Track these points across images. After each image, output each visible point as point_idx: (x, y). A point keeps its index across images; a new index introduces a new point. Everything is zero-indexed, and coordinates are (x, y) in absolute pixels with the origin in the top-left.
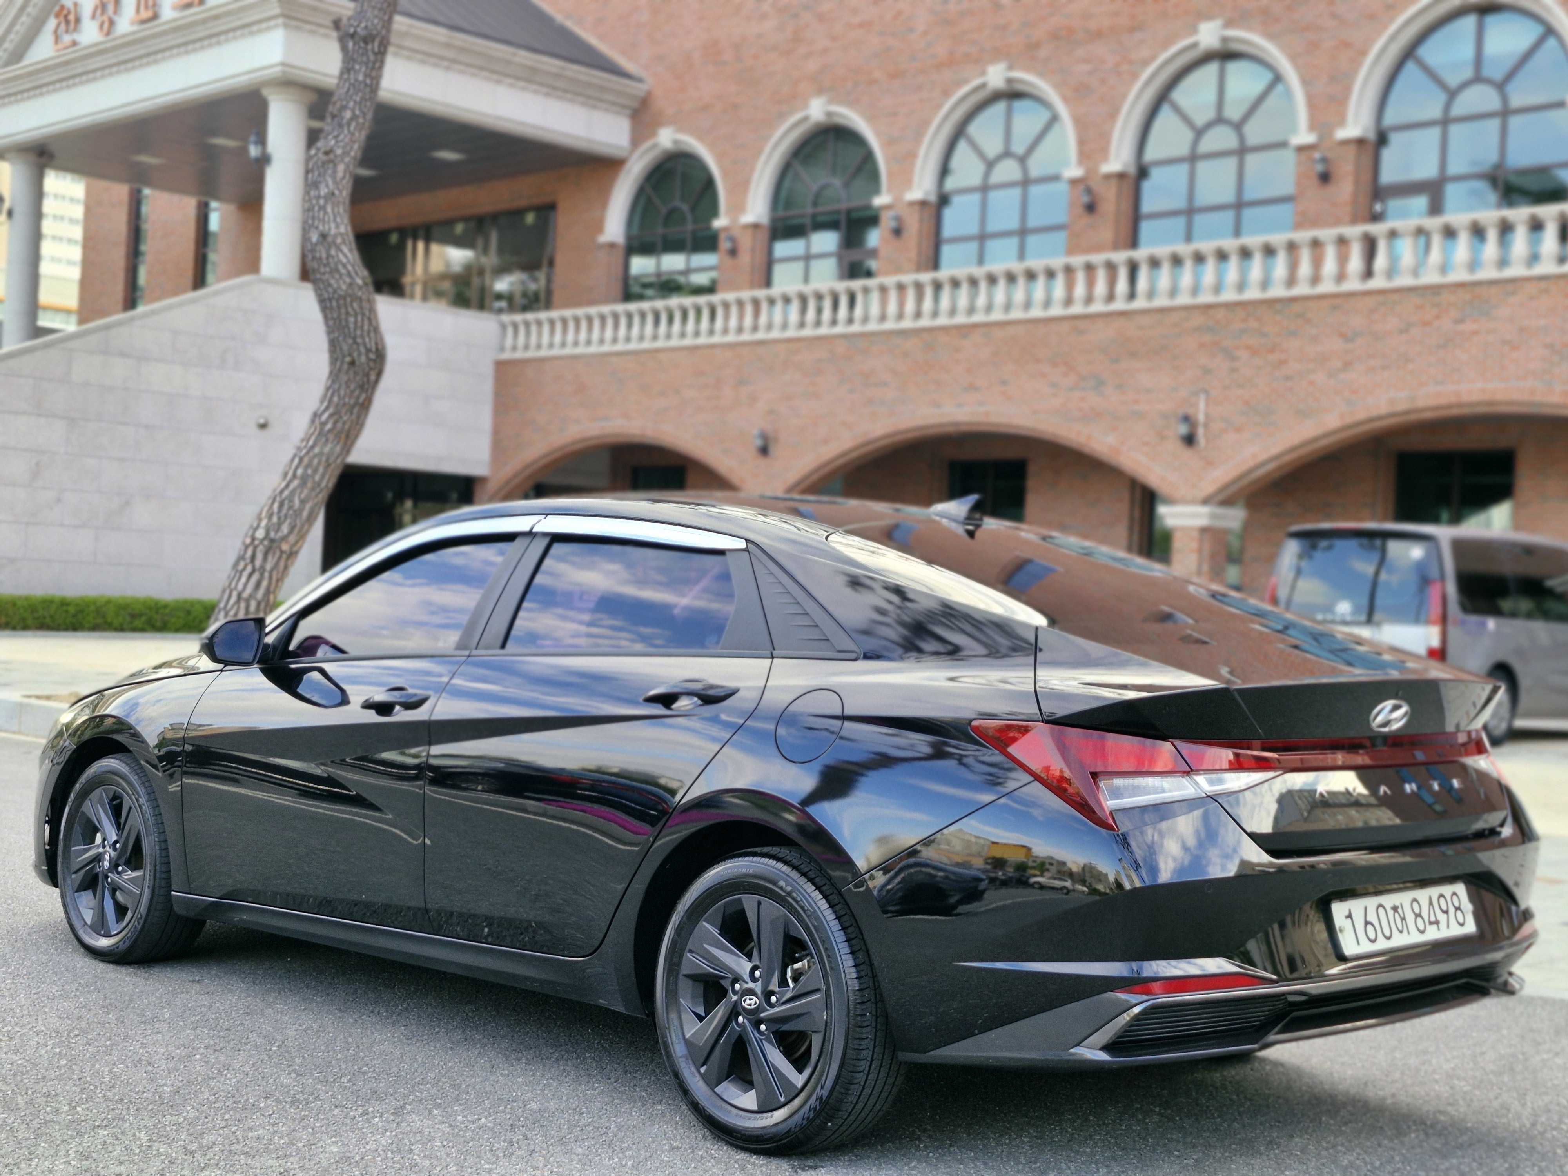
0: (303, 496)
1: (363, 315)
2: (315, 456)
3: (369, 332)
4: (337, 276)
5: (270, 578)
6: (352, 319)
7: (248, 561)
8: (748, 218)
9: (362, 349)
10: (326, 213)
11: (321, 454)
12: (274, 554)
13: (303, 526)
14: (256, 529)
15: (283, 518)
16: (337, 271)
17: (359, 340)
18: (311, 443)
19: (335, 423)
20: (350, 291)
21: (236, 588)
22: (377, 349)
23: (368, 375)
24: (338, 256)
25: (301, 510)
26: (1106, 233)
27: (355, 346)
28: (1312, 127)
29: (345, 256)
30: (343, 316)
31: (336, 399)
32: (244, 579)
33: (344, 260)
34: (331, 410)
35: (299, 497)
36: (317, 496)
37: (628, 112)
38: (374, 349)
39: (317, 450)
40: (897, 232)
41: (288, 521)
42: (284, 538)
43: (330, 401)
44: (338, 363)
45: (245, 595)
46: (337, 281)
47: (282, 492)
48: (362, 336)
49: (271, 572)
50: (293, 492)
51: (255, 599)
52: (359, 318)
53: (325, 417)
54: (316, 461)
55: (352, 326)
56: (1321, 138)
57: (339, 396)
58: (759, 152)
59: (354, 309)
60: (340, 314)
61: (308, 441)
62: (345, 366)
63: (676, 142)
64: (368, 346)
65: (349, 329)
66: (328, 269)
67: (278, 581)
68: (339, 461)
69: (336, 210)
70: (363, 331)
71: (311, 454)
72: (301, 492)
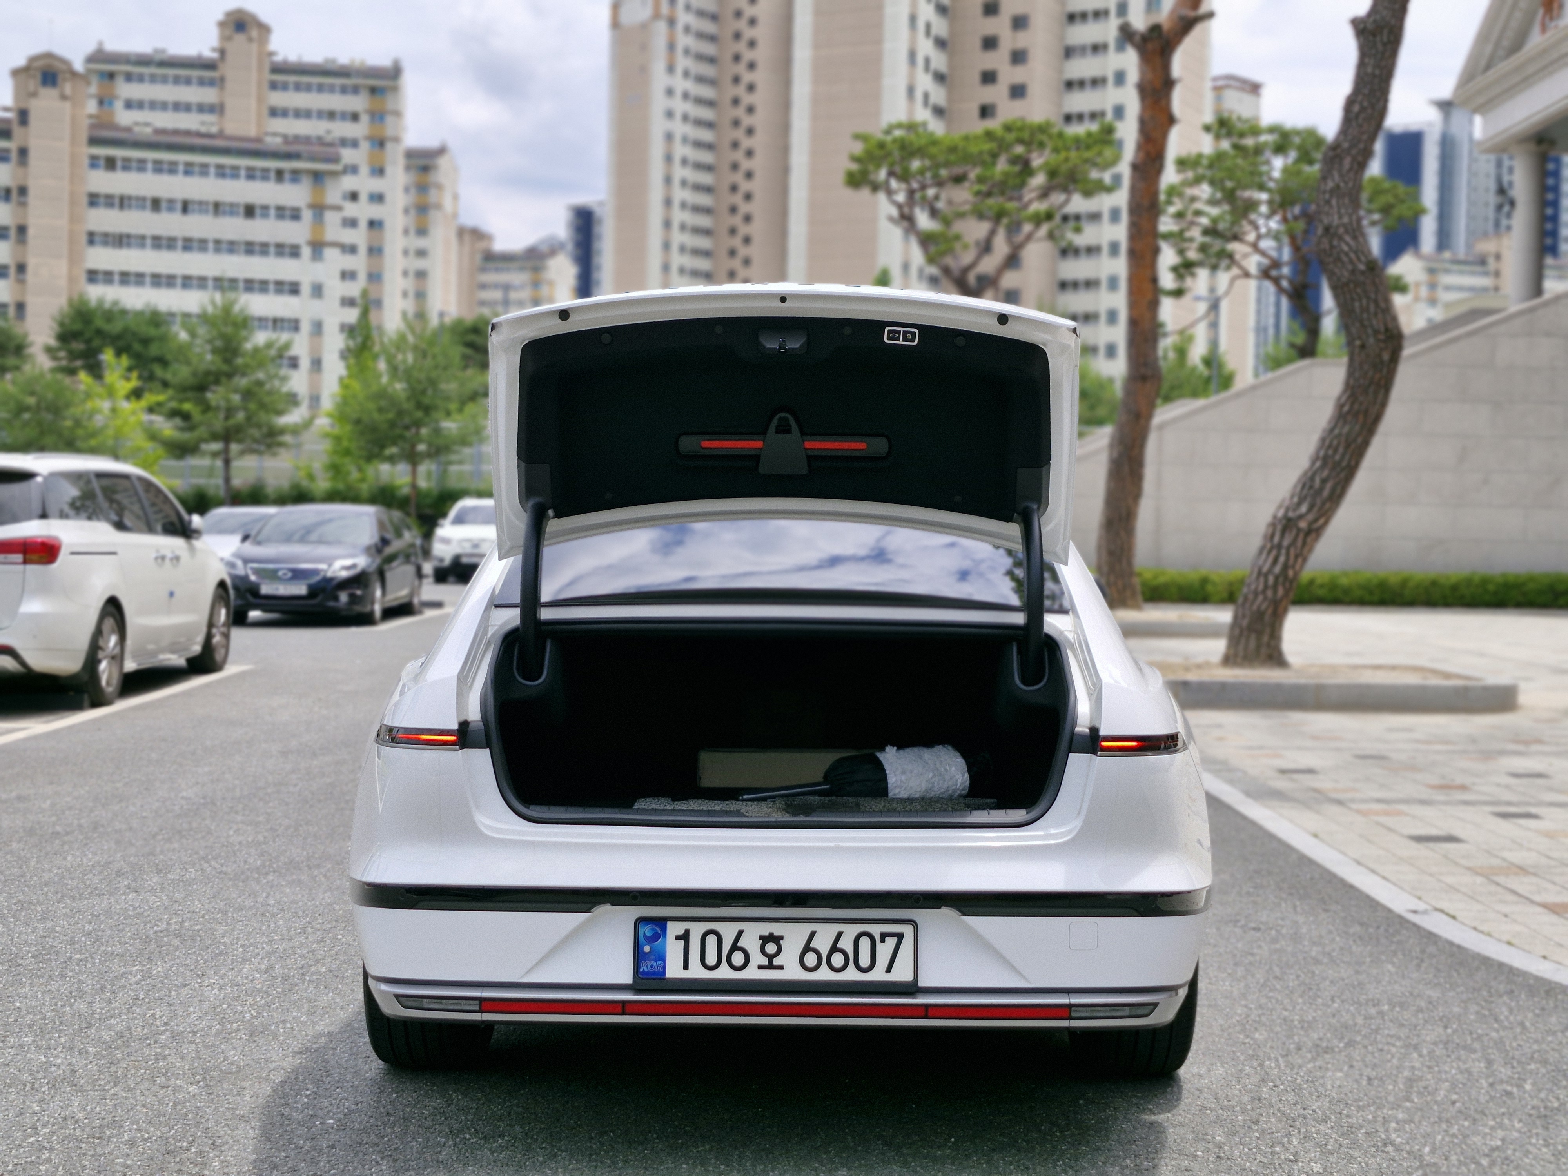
1: (1368, 298)
2: (1335, 437)
3: (1376, 314)
5: (1288, 554)
7: (1269, 538)
9: (1370, 331)
10: (1330, 205)
11: (1340, 435)
12: (1291, 532)
13: (1323, 504)
15: (1303, 498)
16: (1340, 259)
17: (1366, 323)
18: (1333, 425)
19: (1351, 404)
20: (1353, 278)
22: (1387, 330)
23: (1379, 356)
24: (1340, 246)
25: (1321, 489)
27: (1362, 329)
29: (1348, 244)
30: (1349, 302)
31: (1351, 381)
33: (1346, 248)
34: (1348, 393)
35: (1321, 477)
36: (1338, 475)
38: (1382, 329)
39: (1338, 431)
42: (1301, 517)
43: (1348, 384)
46: (1340, 269)
48: (1368, 319)
49: (1288, 549)
50: (1314, 473)
51: (1273, 574)
52: (1364, 302)
53: (1344, 400)
54: (1335, 442)
55: (1358, 310)
57: (1354, 378)
59: (1358, 294)
60: (1346, 300)
64: (1376, 327)
65: (1355, 313)
67: (1297, 556)
68: (1360, 440)
69: (1341, 202)
70: (1369, 314)
71: (1332, 436)
72: (1322, 473)
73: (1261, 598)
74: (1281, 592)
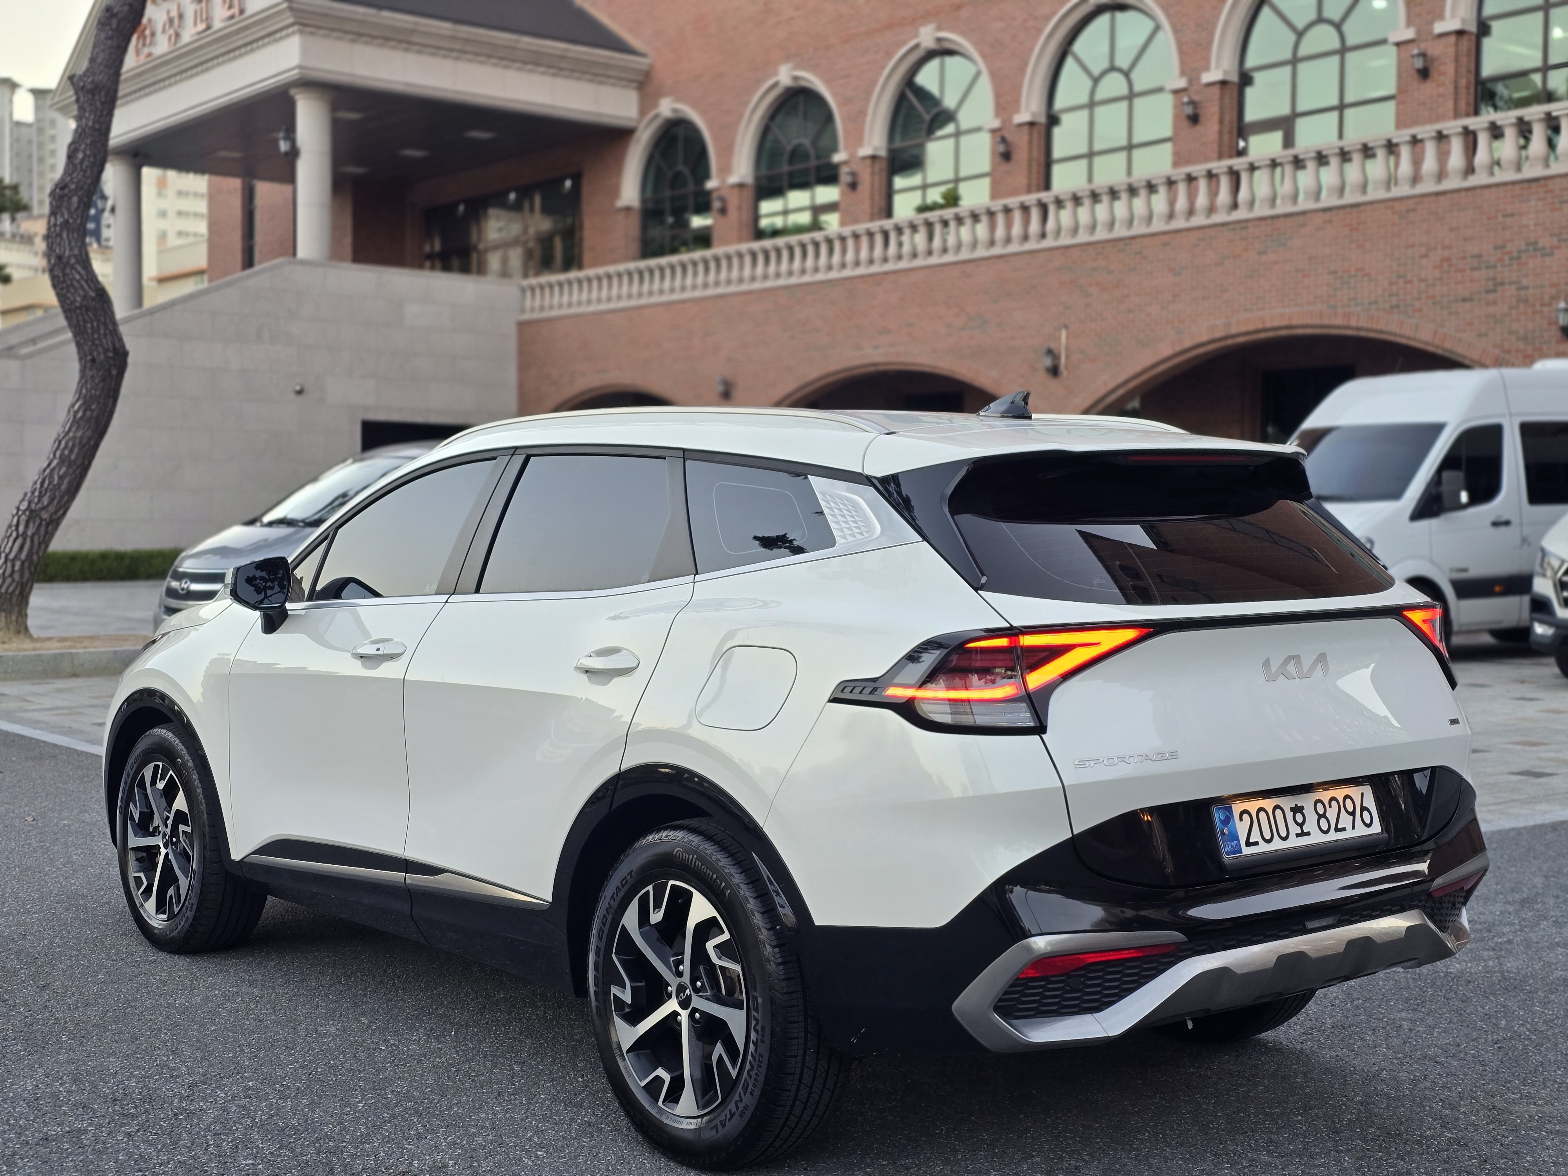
0: (61, 472)
2: (70, 439)
3: (105, 335)
4: (72, 290)
6: (89, 325)
7: (14, 527)
8: (734, 179)
9: (100, 350)
10: (62, 238)
11: (74, 437)
12: (34, 522)
13: (62, 497)
14: (22, 502)
15: (43, 492)
16: (72, 285)
17: (97, 342)
18: (67, 429)
19: (85, 412)
20: (85, 303)
22: (115, 349)
23: (109, 370)
24: (72, 274)
25: (60, 484)
26: (1021, 180)
27: (94, 347)
28: (1183, 72)
29: (79, 273)
30: (81, 323)
31: (84, 391)
33: (78, 277)
34: (82, 401)
35: (58, 474)
36: (74, 472)
37: (635, 85)
38: (111, 349)
40: (853, 186)
41: (48, 494)
42: (43, 509)
43: (80, 393)
44: (85, 362)
46: (73, 294)
47: (45, 470)
48: (99, 338)
50: (52, 470)
52: (95, 324)
53: (76, 407)
54: (70, 444)
55: (89, 331)
56: (1191, 82)
57: (87, 388)
58: (740, 117)
59: (89, 317)
60: (78, 321)
61: (65, 426)
62: (89, 365)
63: (675, 111)
64: (106, 346)
65: (87, 333)
66: (65, 285)
67: (40, 544)
68: (92, 443)
69: (71, 236)
70: (99, 334)
71: (67, 438)
72: (60, 470)
73: (9, 580)
74: (27, 574)
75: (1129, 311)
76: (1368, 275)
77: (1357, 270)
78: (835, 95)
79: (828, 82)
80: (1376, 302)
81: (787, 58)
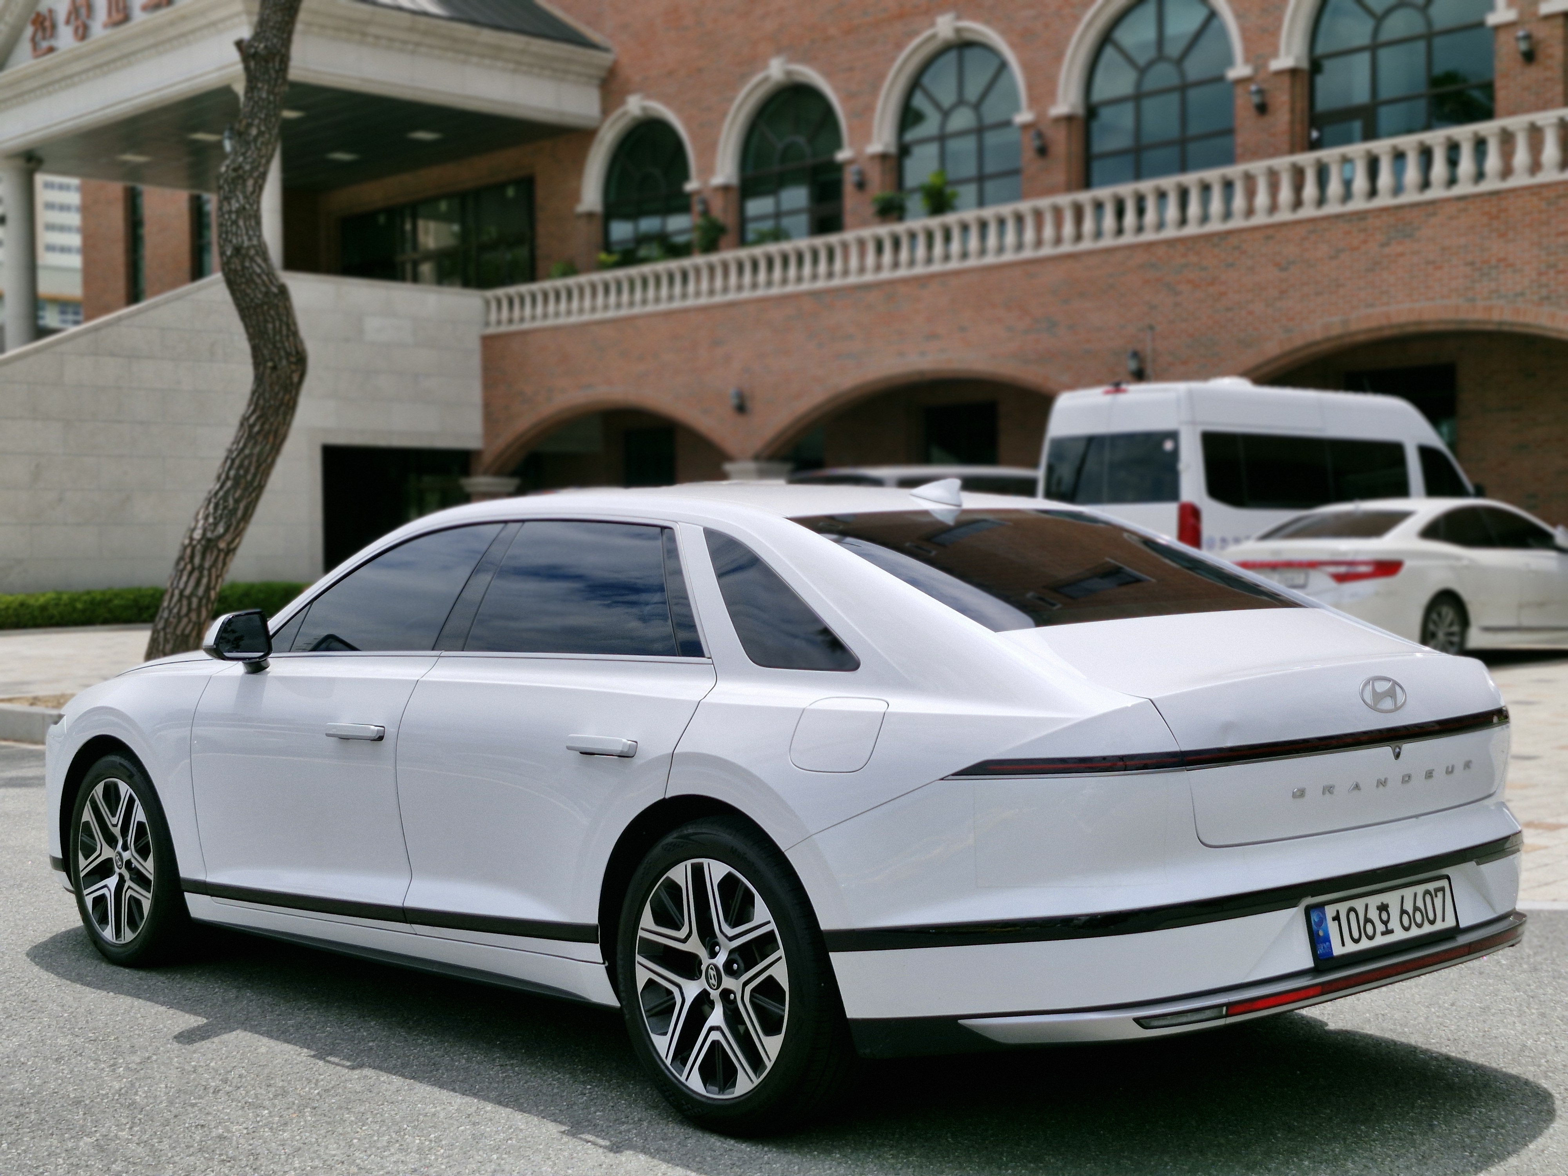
0: (236, 496)
1: (281, 320)
2: (245, 457)
3: (288, 336)
4: (253, 286)
5: (210, 575)
7: (187, 560)
8: (718, 180)
9: (282, 353)
10: (239, 226)
11: (250, 455)
12: (212, 552)
13: (237, 523)
14: (193, 530)
17: (279, 345)
18: (241, 445)
20: (266, 300)
21: (177, 587)
22: (298, 353)
23: (290, 378)
24: (252, 267)
25: (234, 511)
26: (1059, 176)
28: (1247, 60)
29: (259, 266)
30: (262, 324)
31: (261, 402)
32: (184, 578)
33: (258, 270)
34: (258, 413)
36: (249, 495)
37: (597, 82)
38: (294, 352)
39: (247, 451)
40: (861, 185)
41: (224, 520)
42: (221, 537)
43: (257, 405)
44: (261, 369)
45: (187, 592)
46: (253, 290)
47: (217, 492)
48: (282, 342)
49: (210, 570)
50: (226, 493)
51: (197, 596)
52: (277, 324)
53: (252, 420)
54: (246, 463)
55: (271, 332)
56: (1256, 70)
57: (264, 399)
58: (723, 115)
59: (271, 316)
60: (258, 321)
61: (238, 443)
62: (268, 371)
63: (645, 109)
64: (288, 350)
65: (268, 335)
66: (244, 280)
67: (217, 576)
68: (269, 460)
69: (248, 223)
70: (281, 336)
71: (242, 456)
72: (235, 492)
73: (184, 621)
74: (204, 613)
75: (1228, 309)
76: (1512, 265)
77: (1500, 260)
78: (836, 89)
79: (828, 75)
80: (1522, 294)
81: (779, 51)
